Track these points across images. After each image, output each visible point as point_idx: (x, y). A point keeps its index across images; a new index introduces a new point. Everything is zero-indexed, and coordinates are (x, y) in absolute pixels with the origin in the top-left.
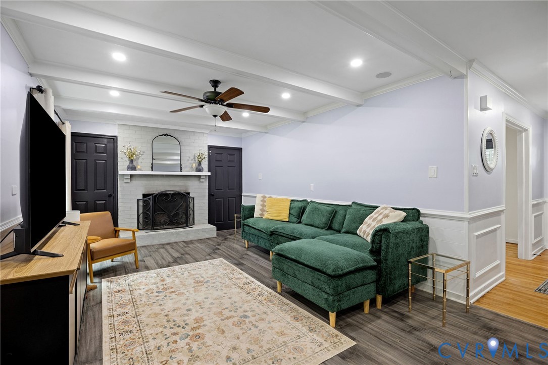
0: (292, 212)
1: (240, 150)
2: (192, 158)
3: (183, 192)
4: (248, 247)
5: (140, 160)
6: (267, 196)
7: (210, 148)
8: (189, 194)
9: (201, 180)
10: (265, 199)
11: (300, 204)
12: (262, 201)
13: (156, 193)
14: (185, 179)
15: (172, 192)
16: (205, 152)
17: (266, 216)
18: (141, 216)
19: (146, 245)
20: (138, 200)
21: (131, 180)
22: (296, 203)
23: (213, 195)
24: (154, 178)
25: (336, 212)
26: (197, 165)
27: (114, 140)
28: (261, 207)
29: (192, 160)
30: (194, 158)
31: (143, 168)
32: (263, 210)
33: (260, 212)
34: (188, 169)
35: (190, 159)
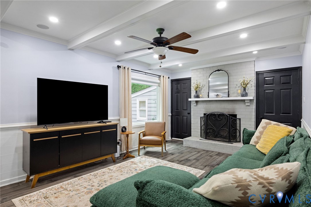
1: (298, 70)
2: (239, 85)
3: (226, 114)
5: (202, 91)
7: (259, 73)
9: (247, 104)
13: (208, 113)
14: (233, 103)
15: (219, 113)
18: (202, 128)
20: (201, 118)
24: (211, 103)
26: (243, 91)
29: (239, 87)
31: (204, 96)
34: (236, 95)
35: (237, 86)
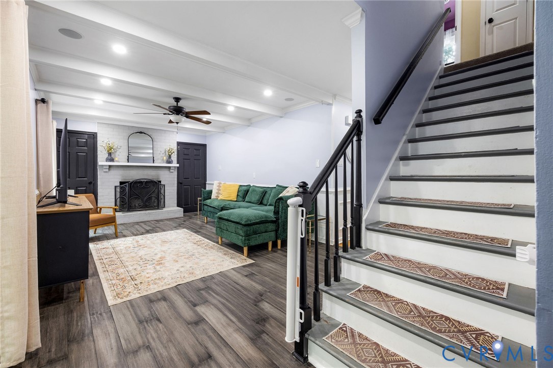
0: (239, 194)
1: (204, 146)
2: (163, 152)
3: (155, 180)
4: (207, 222)
5: (117, 153)
6: (222, 183)
7: (179, 144)
8: (160, 182)
9: (171, 171)
10: (221, 185)
11: (245, 188)
12: (218, 186)
13: (131, 181)
14: (157, 169)
15: (146, 180)
16: (175, 147)
17: (221, 197)
18: (118, 200)
19: (123, 223)
20: (116, 187)
21: (109, 169)
22: (243, 187)
23: (181, 183)
25: (266, 192)
26: (167, 158)
27: (94, 136)
28: (217, 191)
29: (163, 154)
30: (165, 152)
31: (121, 160)
32: (218, 193)
33: (216, 195)
34: (160, 161)
